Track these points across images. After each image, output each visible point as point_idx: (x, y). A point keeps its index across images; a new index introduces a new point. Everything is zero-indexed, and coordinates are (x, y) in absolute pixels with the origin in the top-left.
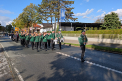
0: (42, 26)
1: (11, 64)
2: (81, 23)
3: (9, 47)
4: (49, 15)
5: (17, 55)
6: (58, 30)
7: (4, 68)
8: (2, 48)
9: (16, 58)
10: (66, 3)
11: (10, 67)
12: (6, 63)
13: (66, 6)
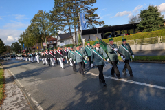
0: (59, 38)
1: (27, 95)
3: (22, 73)
4: (66, 22)
5: (33, 83)
6: (81, 41)
7: (19, 100)
8: (12, 76)
9: (32, 86)
10: (86, 4)
11: (26, 99)
12: (21, 94)
13: (87, 6)
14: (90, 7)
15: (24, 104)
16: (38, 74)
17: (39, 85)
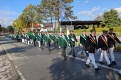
0: (42, 26)
1: (14, 67)
2: (81, 21)
3: (12, 49)
4: (49, 14)
5: (20, 58)
6: (59, 29)
7: (8, 71)
8: (4, 50)
9: (19, 60)
11: (13, 71)
12: (9, 66)
13: (66, 4)
14: (68, 5)
15: (11, 75)
16: (24, 51)
17: (25, 60)
